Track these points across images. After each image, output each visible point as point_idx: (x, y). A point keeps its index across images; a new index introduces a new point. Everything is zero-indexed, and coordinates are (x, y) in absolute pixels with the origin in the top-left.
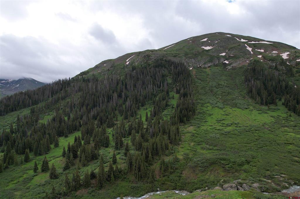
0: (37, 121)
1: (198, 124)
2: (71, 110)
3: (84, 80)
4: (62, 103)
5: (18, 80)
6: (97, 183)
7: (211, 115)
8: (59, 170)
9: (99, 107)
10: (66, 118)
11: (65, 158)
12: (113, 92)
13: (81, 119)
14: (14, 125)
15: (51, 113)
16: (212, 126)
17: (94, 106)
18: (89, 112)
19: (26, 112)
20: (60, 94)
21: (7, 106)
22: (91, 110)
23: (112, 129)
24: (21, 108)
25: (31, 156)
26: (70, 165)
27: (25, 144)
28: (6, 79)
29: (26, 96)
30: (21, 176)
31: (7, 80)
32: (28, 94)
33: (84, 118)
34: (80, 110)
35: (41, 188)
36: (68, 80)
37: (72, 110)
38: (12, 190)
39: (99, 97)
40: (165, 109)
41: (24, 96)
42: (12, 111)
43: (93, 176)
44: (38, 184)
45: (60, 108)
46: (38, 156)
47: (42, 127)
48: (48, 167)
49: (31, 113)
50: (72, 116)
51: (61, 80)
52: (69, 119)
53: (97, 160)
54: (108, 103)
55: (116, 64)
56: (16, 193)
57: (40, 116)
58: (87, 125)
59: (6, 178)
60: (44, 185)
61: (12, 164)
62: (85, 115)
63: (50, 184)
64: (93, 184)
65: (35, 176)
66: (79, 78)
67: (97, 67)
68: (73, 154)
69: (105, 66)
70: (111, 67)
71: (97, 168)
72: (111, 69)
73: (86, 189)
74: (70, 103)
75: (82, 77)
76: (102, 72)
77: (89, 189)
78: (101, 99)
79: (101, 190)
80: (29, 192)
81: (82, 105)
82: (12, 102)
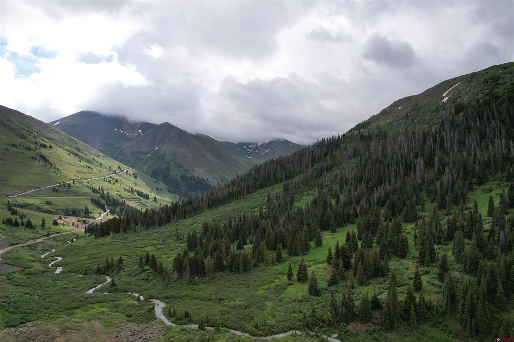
0: (291, 204)
2: (342, 188)
3: (362, 138)
4: (328, 177)
5: (268, 143)
6: (384, 320)
8: (322, 284)
9: (389, 184)
10: (333, 201)
11: (331, 266)
12: (416, 157)
13: (358, 203)
14: (264, 207)
15: (311, 192)
17: (380, 182)
18: (371, 192)
19: (278, 189)
20: (325, 163)
21: (255, 180)
22: (375, 189)
23: (413, 225)
24: (271, 184)
25: (284, 254)
26: (338, 278)
27: (276, 236)
28: (254, 142)
29: (278, 165)
30: (272, 282)
31: (256, 144)
32: (280, 163)
33: (363, 202)
34: (356, 188)
35: (297, 305)
36: (337, 138)
38: (261, 297)
39: (388, 167)
41: (275, 166)
42: (262, 187)
43: (376, 304)
44: (293, 298)
45: (325, 185)
46: (293, 255)
47: (299, 213)
48: (306, 275)
49: (284, 190)
50: (342, 198)
51: (326, 139)
52: (339, 202)
53: (384, 279)
54: (406, 177)
55: (420, 104)
56: (266, 303)
57: (296, 195)
58: (367, 215)
59: (255, 279)
60: (301, 301)
61: (262, 262)
62: (364, 198)
63: (308, 301)
64: (377, 319)
65: (289, 285)
66: (355, 135)
67: (384, 113)
68: (344, 261)
69: (400, 110)
70: (411, 111)
71: (384, 292)
72: (412, 113)
73: (364, 325)
74: (339, 177)
75: (358, 133)
76: (394, 121)
77: (368, 325)
78: (392, 170)
79: (390, 333)
80: (282, 306)
81: (359, 179)
82: (261, 175)
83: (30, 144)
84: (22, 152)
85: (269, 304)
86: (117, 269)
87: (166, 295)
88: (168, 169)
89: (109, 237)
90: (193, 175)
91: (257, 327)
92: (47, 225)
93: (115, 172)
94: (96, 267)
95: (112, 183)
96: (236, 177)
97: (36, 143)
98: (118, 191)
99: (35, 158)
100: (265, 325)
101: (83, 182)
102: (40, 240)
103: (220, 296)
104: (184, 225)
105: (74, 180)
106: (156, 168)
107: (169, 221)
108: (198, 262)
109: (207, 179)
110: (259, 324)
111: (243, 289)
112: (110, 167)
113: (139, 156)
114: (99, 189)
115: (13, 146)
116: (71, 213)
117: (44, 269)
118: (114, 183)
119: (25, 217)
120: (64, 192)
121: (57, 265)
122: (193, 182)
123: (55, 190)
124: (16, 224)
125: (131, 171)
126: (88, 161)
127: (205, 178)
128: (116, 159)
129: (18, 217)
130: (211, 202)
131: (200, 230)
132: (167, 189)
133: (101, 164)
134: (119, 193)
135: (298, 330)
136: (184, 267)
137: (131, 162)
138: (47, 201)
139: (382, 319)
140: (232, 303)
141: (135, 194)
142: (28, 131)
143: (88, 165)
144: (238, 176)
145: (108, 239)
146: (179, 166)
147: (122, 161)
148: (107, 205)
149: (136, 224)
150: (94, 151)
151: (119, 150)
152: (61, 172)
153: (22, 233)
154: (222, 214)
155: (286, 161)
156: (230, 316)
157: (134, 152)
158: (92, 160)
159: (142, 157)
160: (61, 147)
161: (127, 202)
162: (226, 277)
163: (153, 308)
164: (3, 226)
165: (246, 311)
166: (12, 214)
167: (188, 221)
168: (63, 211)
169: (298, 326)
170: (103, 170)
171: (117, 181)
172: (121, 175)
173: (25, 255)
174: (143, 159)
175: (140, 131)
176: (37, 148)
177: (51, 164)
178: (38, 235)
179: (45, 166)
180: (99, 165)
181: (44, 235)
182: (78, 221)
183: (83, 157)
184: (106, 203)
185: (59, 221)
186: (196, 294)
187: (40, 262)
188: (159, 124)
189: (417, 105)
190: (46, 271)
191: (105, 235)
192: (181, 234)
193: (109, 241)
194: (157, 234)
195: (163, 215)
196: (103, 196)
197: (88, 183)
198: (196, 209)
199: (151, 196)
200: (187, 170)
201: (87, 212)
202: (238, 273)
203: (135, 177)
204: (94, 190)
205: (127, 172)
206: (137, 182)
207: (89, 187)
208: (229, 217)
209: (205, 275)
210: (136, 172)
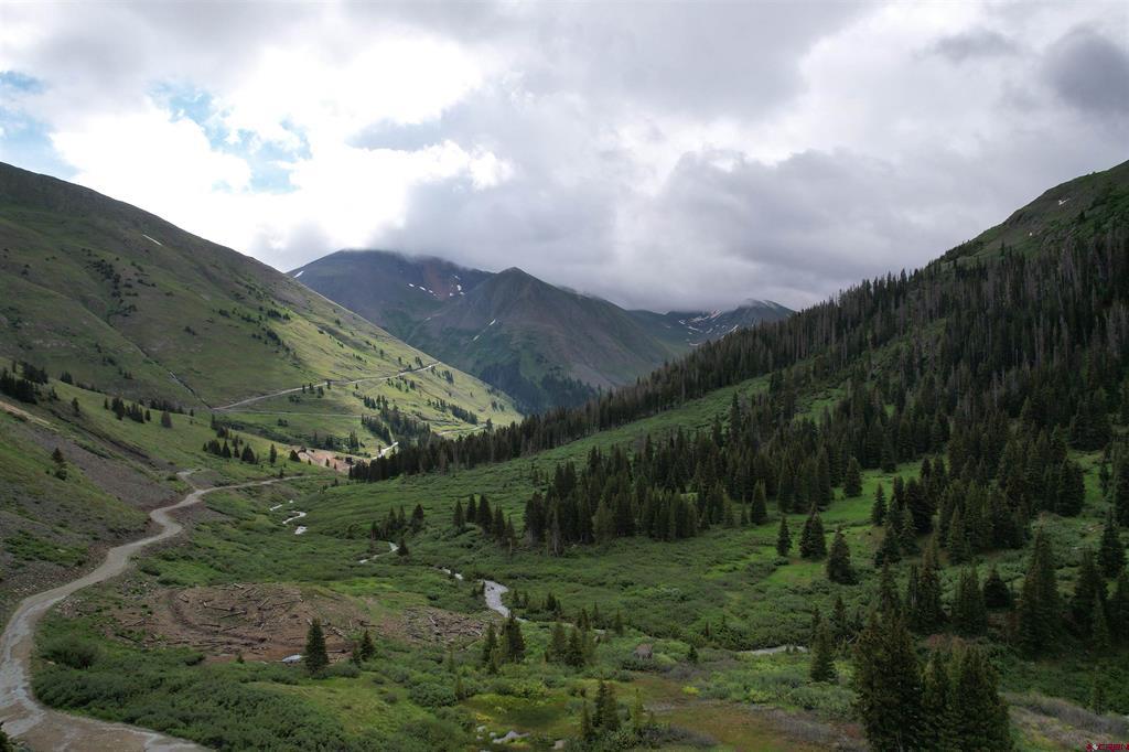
0: (789, 414)
2: (911, 381)
3: (961, 272)
4: (878, 358)
5: (736, 311)
8: (859, 561)
9: (1032, 365)
10: (890, 410)
11: (883, 529)
12: (1107, 303)
13: (950, 410)
14: (725, 424)
15: (835, 392)
17: (1008, 360)
18: (983, 382)
19: (758, 387)
20: (870, 332)
21: (706, 369)
22: (995, 375)
23: (1099, 456)
24: (742, 378)
25: (771, 509)
26: (901, 550)
27: (752, 469)
28: (704, 309)
29: (758, 338)
30: (742, 557)
31: (707, 314)
32: (762, 335)
33: (964, 405)
34: (945, 379)
35: (801, 599)
36: (898, 278)
37: (913, 382)
38: (718, 583)
39: (1029, 326)
41: (750, 339)
42: (720, 386)
43: (997, 593)
44: (791, 587)
45: (869, 375)
46: (791, 513)
47: (805, 432)
48: (822, 543)
49: (771, 389)
50: (911, 400)
51: (871, 283)
52: (900, 409)
53: (1020, 552)
54: (1077, 346)
56: (728, 594)
57: (800, 400)
58: (973, 427)
59: (703, 551)
60: (810, 593)
61: (718, 523)
62: (966, 396)
63: (827, 593)
64: (999, 627)
65: (781, 564)
66: (943, 270)
67: (1019, 218)
68: (914, 513)
69: (1063, 208)
70: (1095, 205)
71: (1019, 577)
72: (1097, 211)
73: (965, 639)
74: (904, 355)
75: (952, 265)
76: (1045, 233)
77: (977, 639)
79: (1035, 660)
80: (764, 599)
81: (953, 356)
82: (719, 358)
83: (249, 311)
84: (237, 324)
85: (735, 596)
86: (411, 529)
87: (509, 571)
88: (516, 364)
89: (398, 480)
90: (569, 379)
91: (706, 633)
92: (278, 461)
93: (409, 369)
94: (369, 526)
95: (404, 390)
96: (662, 367)
97: (261, 309)
98: (415, 406)
99: (260, 338)
100: (724, 628)
101: (346, 386)
102: (268, 482)
103: (622, 577)
104: (549, 459)
105: (329, 381)
106: (491, 363)
107: (517, 455)
108: (577, 512)
109: (599, 388)
110: (710, 625)
111: (675, 569)
112: (400, 359)
113: (457, 338)
114: (378, 400)
115: (223, 313)
116: (323, 443)
117: (274, 526)
118: (407, 391)
119: (242, 443)
120: (310, 403)
121: (299, 524)
122: (568, 392)
123: (294, 399)
124: (226, 454)
125: (441, 367)
126: (356, 346)
127: (594, 385)
129: (229, 443)
130: (606, 416)
131: (581, 465)
132: (513, 405)
133: (382, 352)
134: (416, 409)
135: (801, 644)
136: (547, 521)
137: (441, 351)
138: (280, 421)
139: (1013, 629)
140: (651, 591)
141: (449, 412)
142: (247, 286)
143: (357, 353)
144: (666, 364)
145: (394, 483)
146: (539, 359)
147: (422, 349)
148: (392, 432)
149: (451, 460)
150: (368, 326)
151: (418, 326)
152: (306, 366)
153: (236, 467)
154: (631, 438)
155: (778, 329)
156: (646, 611)
157: (447, 329)
158: (365, 344)
159: (463, 341)
160: (306, 318)
161: (433, 428)
162: (637, 545)
163: (482, 592)
164: (204, 455)
165: (682, 606)
166: (219, 436)
167: (558, 453)
168: (308, 439)
169: (803, 637)
170: (385, 363)
171: (413, 385)
172: (421, 376)
173: (242, 502)
174: (466, 345)
175: (459, 287)
176: (263, 317)
177: (288, 349)
178: (264, 475)
179: (277, 352)
180: (379, 354)
181: (273, 476)
182: (337, 458)
183: (347, 338)
184: (392, 429)
185: (302, 456)
186: (573, 572)
187: (267, 514)
188: (498, 272)
189: (1110, 190)
190: (277, 530)
191: (388, 478)
192: (542, 474)
193: (396, 486)
194: (491, 476)
195: (505, 439)
196: (385, 414)
197: (357, 388)
198: (575, 431)
199: (482, 417)
200: (557, 368)
201: (354, 445)
202: (665, 541)
203: (450, 379)
204: (368, 403)
205: (433, 369)
206: (452, 389)
207: (358, 396)
208: (645, 440)
209: (592, 541)
210: (451, 369)
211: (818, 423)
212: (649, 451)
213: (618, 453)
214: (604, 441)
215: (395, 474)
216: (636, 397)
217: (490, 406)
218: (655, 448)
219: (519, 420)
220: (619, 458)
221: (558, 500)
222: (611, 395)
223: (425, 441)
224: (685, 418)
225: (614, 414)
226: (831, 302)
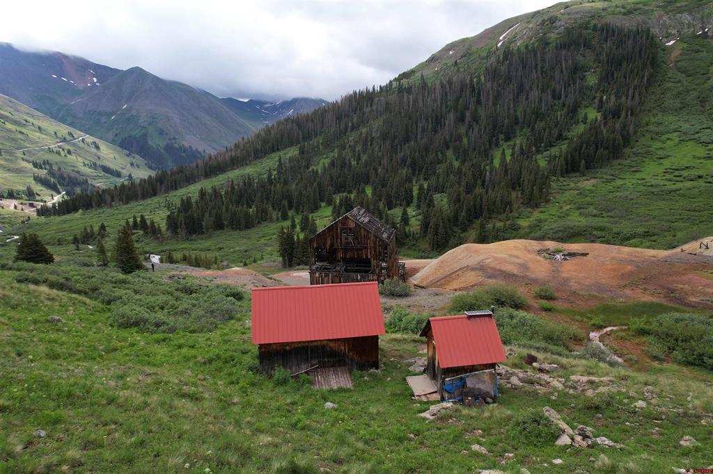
0: (306, 167)
1: (612, 175)
3: (400, 90)
4: (352, 137)
5: (292, 101)
7: (661, 158)
10: (354, 163)
14: (274, 173)
15: (331, 154)
16: (644, 179)
17: (407, 139)
19: (293, 152)
21: (265, 142)
22: (399, 146)
24: (285, 147)
29: (294, 124)
31: (273, 103)
32: (298, 122)
36: (371, 90)
40: (554, 146)
41: (290, 125)
42: (273, 151)
45: (348, 145)
49: (300, 153)
50: (364, 158)
51: (357, 92)
52: (359, 162)
55: (474, 49)
57: (314, 159)
59: (257, 233)
61: (265, 220)
66: (393, 87)
69: (451, 56)
70: (462, 57)
72: (462, 60)
74: (364, 135)
75: (398, 84)
76: (442, 69)
78: (420, 125)
81: (384, 136)
82: (272, 135)
86: (99, 237)
87: (161, 249)
88: (145, 135)
89: (79, 213)
90: (183, 145)
93: (65, 140)
95: (63, 155)
96: (241, 140)
98: (74, 166)
101: (14, 153)
103: (219, 246)
104: (175, 196)
106: (126, 135)
107: (155, 194)
108: (193, 219)
109: (204, 151)
111: (244, 241)
112: (55, 133)
113: (98, 117)
114: (44, 163)
116: (5, 195)
118: (65, 156)
122: (183, 154)
125: (89, 139)
126: (17, 123)
127: (200, 149)
128: (63, 121)
130: (208, 170)
131: (195, 197)
132: (146, 164)
133: (39, 128)
134: (76, 169)
136: (179, 224)
137: (87, 127)
140: (232, 250)
141: (101, 170)
143: (19, 129)
144: (243, 139)
146: (161, 133)
147: (72, 125)
148: (60, 185)
149: (113, 200)
150: (24, 108)
151: (65, 109)
154: (223, 182)
157: (89, 111)
158: (24, 122)
159: (103, 119)
161: (91, 181)
162: (226, 233)
167: (182, 192)
170: (43, 136)
171: (69, 152)
172: (74, 145)
174: (106, 122)
175: (95, 80)
180: (37, 129)
182: (22, 204)
184: (59, 183)
186: (194, 246)
189: (470, 49)
191: (71, 212)
192: (172, 204)
193: (79, 216)
194: (141, 207)
195: (147, 185)
196: (51, 173)
197: (24, 154)
198: (190, 180)
199: (125, 172)
200: (174, 138)
201: (31, 194)
202: (240, 230)
203: (97, 147)
204: (35, 165)
205: (83, 140)
206: (99, 154)
207: (26, 161)
208: (230, 183)
209: (203, 233)
210: (97, 140)
211: (320, 172)
212: (233, 188)
213: (215, 190)
214: (208, 184)
215: (75, 210)
216: (225, 159)
217: (129, 165)
218: (236, 187)
219: (153, 174)
220: (216, 192)
221: (184, 214)
222: (210, 158)
223: (86, 190)
224: (254, 170)
225: (213, 169)
226: (337, 102)
